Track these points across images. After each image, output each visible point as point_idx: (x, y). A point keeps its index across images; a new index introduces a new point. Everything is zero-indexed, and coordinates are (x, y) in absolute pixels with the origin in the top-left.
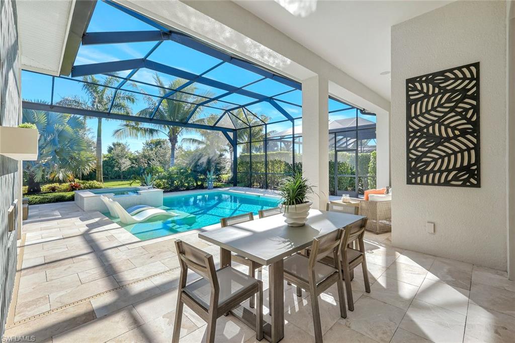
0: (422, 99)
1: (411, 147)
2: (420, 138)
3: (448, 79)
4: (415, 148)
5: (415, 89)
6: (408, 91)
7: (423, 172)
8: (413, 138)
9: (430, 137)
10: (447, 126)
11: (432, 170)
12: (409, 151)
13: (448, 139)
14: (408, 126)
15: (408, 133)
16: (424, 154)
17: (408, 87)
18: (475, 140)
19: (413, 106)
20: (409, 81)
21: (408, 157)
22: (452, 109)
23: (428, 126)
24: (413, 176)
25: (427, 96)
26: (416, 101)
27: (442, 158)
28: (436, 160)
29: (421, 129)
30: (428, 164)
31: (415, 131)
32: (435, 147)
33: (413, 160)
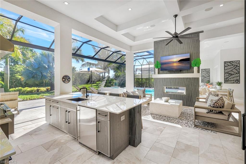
0: (228, 66)
1: (225, 75)
2: (227, 74)
3: (233, 63)
4: (226, 76)
5: (226, 64)
6: (224, 64)
7: (228, 81)
8: (226, 74)
9: (229, 74)
10: (233, 72)
11: (230, 80)
12: (225, 76)
13: (233, 74)
14: (224, 71)
15: (225, 73)
16: (228, 77)
17: (224, 63)
18: (239, 75)
19: (226, 67)
20: (224, 62)
21: (224, 78)
22: (234, 69)
23: (229, 72)
24: (226, 82)
25: (229, 65)
26: (226, 66)
27: (232, 78)
28: (231, 78)
29: (228, 72)
30: (229, 79)
31: (226, 72)
32: (231, 76)
33: (226, 78)
